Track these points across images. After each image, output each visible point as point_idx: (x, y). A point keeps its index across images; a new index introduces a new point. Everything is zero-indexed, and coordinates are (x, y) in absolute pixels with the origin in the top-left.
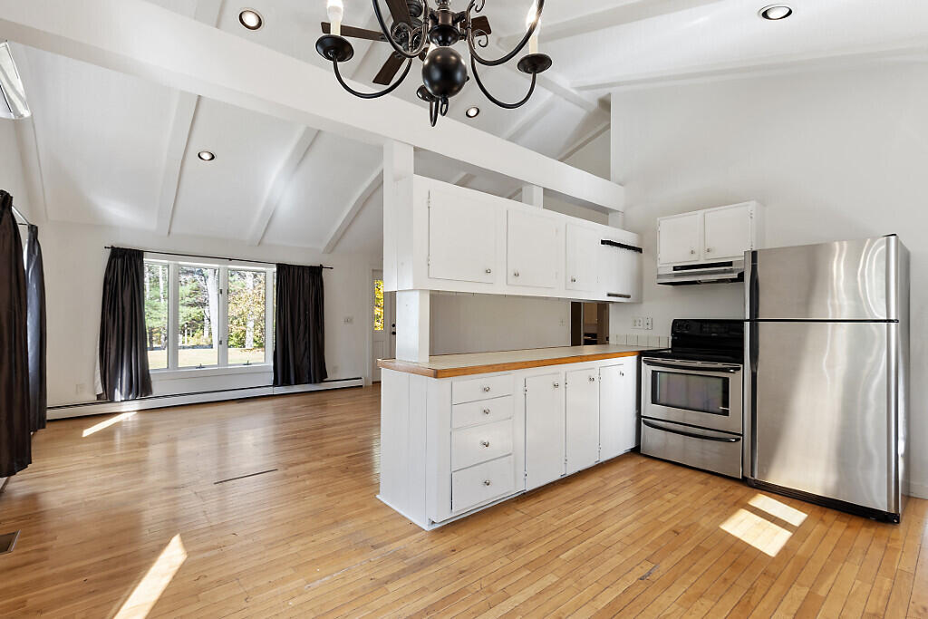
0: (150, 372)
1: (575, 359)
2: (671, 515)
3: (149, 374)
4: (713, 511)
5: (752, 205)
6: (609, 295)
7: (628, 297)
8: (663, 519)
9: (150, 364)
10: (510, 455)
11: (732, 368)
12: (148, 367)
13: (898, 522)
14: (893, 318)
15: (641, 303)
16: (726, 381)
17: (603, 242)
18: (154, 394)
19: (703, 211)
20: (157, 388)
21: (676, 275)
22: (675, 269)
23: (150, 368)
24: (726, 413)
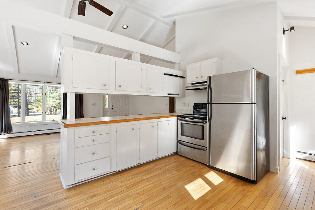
0: (11, 124)
1: (144, 119)
2: (169, 181)
3: (11, 125)
4: (187, 179)
5: (215, 59)
6: (168, 94)
7: (178, 95)
8: (163, 183)
9: (11, 121)
10: (109, 157)
11: (205, 122)
12: (10, 121)
13: (256, 184)
14: (253, 102)
15: (185, 97)
16: (203, 126)
17: (165, 74)
18: (13, 132)
19: (200, 62)
20: (14, 130)
21: (193, 86)
22: (192, 84)
23: (11, 122)
24: (203, 139)
